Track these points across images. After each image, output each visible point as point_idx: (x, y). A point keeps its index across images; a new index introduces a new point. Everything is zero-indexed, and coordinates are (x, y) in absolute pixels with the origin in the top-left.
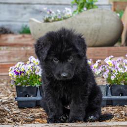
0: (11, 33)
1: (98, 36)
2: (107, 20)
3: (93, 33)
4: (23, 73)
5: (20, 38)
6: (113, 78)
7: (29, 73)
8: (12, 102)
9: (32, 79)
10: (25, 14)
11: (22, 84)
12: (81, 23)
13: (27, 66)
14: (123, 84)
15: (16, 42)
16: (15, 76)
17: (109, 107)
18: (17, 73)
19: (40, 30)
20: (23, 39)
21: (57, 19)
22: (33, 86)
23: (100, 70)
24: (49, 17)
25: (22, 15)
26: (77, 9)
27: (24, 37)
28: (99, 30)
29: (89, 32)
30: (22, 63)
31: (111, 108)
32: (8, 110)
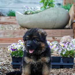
0: (3, 15)
1: (55, 23)
2: (61, 14)
3: (52, 21)
4: (16, 50)
5: (8, 19)
6: (64, 53)
7: (19, 50)
8: (9, 64)
9: (21, 53)
10: (11, 3)
11: (15, 56)
12: (45, 15)
13: (18, 46)
14: (69, 57)
15: (6, 21)
16: (12, 51)
17: (61, 69)
18: (13, 50)
19: (22, 19)
20: (10, 20)
21: (32, 13)
22: (21, 57)
23: (57, 49)
24: (27, 11)
25: (9, 3)
26: (43, 6)
27: (10, 18)
28: (56, 20)
29: (50, 21)
30: (15, 44)
31: (63, 69)
32: (8, 69)
